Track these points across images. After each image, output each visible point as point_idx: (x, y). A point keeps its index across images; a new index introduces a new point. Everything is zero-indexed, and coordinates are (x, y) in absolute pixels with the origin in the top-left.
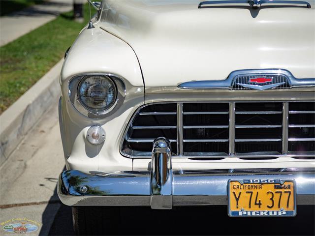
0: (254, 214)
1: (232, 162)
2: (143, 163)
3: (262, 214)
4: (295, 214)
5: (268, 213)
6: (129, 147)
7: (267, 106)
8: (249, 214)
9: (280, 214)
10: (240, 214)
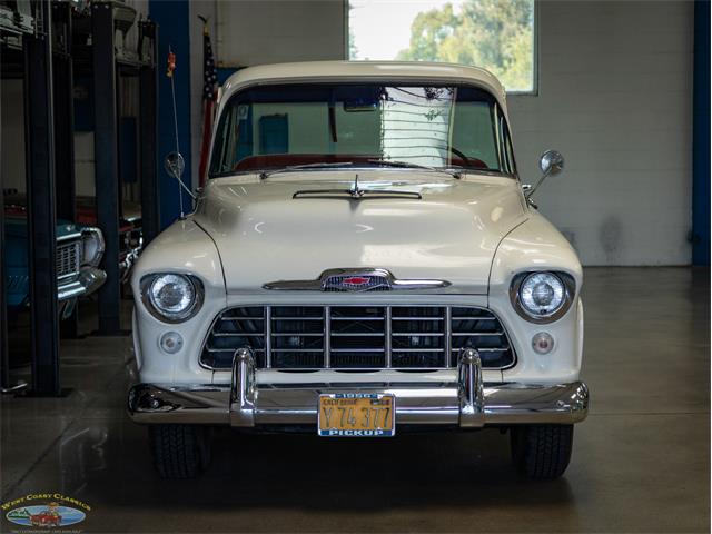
0: (346, 433)
1: (327, 375)
2: (224, 377)
3: (356, 433)
4: (393, 433)
5: (363, 432)
6: (209, 358)
7: (368, 311)
8: (341, 433)
9: (376, 433)
10: (331, 433)
